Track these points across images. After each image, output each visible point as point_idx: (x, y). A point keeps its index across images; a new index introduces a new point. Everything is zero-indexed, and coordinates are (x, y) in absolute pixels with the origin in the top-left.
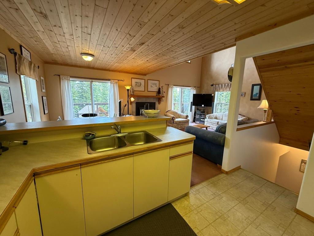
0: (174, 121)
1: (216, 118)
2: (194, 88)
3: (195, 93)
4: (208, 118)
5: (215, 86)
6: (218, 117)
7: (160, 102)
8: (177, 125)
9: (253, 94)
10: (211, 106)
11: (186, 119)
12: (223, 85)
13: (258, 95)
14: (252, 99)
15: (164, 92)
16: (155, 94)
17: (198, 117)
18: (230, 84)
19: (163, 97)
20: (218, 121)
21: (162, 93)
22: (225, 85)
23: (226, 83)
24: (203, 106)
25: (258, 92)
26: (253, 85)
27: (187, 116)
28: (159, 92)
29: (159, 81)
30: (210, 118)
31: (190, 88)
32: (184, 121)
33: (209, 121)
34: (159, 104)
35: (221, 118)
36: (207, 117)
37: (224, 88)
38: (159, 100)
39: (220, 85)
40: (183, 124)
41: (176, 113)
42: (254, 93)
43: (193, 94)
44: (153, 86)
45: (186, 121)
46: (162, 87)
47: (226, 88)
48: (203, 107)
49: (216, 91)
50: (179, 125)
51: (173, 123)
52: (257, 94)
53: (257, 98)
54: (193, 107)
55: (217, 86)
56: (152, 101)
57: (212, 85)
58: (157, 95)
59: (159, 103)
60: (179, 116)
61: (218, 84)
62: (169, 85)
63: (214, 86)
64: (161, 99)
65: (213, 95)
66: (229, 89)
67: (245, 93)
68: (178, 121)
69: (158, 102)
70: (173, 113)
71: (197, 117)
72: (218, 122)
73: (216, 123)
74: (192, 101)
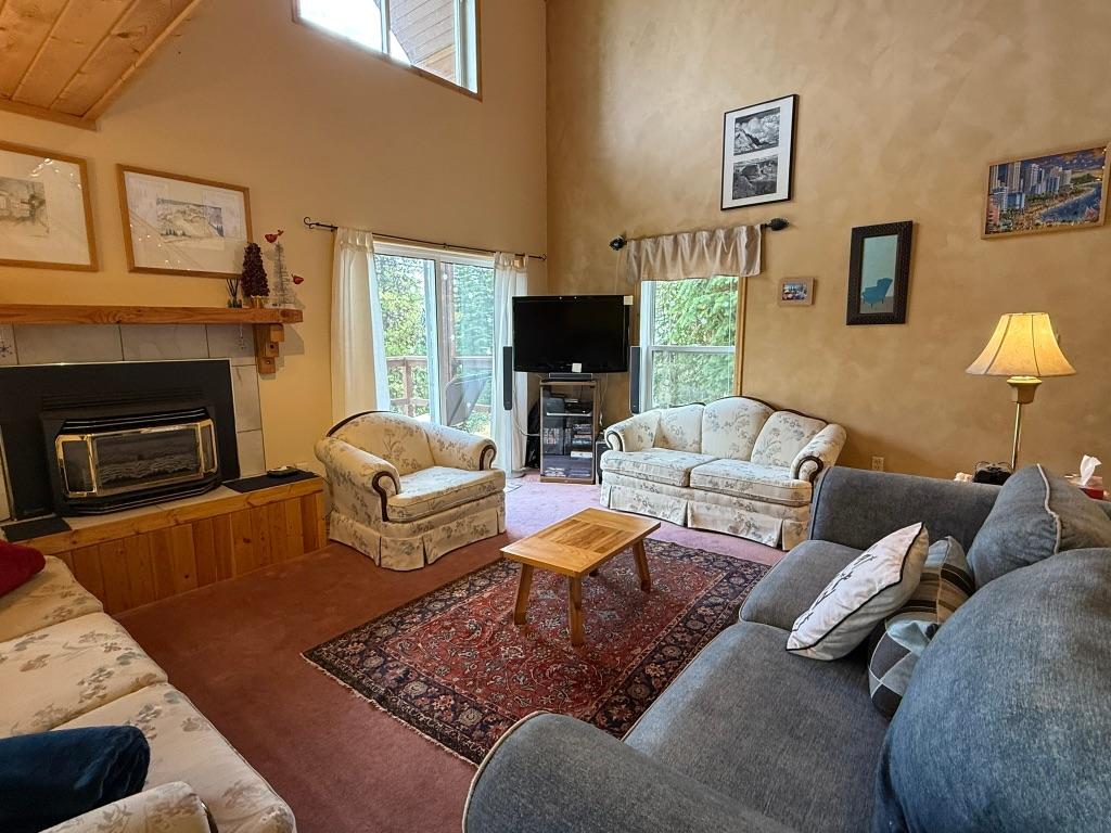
0: (390, 502)
1: (663, 441)
2: (517, 263)
3: (522, 293)
4: (616, 447)
5: (638, 248)
6: (671, 435)
7: (270, 361)
8: (414, 533)
9: (863, 290)
10: (625, 369)
11: (481, 468)
12: (685, 240)
13: (890, 293)
14: (856, 318)
15: (298, 281)
16: (214, 297)
17: (553, 441)
18: (721, 234)
19: (293, 316)
20: (685, 466)
21: (281, 288)
22: (693, 241)
23: (700, 230)
24: (577, 368)
25: (890, 272)
26: (860, 235)
27: (488, 448)
28: (252, 277)
29: (244, 190)
30: (627, 444)
31: (489, 261)
32: (468, 487)
33: (628, 466)
34: (260, 371)
35: (691, 437)
36: (612, 439)
37: (687, 256)
38: (264, 341)
39: (667, 243)
40: (464, 514)
41: (411, 431)
42: (869, 281)
43: (514, 298)
44: (190, 229)
45: (481, 484)
46: (271, 239)
47: (702, 255)
48: (577, 378)
49: (644, 275)
50: (431, 526)
51: (386, 518)
52: (884, 284)
53: (888, 308)
54: (521, 379)
55: (648, 245)
56: (189, 349)
57: (620, 244)
58: (235, 305)
59: (266, 365)
60: (433, 455)
61: (656, 238)
62: (334, 229)
63: (632, 245)
64: (274, 335)
65: (628, 301)
66: (722, 262)
67: (815, 282)
68: (418, 500)
69: (251, 360)
70: (388, 432)
71: (549, 437)
72: (688, 474)
73: (679, 480)
74: (510, 344)
